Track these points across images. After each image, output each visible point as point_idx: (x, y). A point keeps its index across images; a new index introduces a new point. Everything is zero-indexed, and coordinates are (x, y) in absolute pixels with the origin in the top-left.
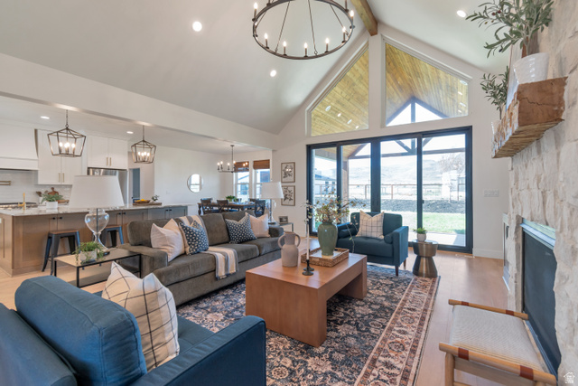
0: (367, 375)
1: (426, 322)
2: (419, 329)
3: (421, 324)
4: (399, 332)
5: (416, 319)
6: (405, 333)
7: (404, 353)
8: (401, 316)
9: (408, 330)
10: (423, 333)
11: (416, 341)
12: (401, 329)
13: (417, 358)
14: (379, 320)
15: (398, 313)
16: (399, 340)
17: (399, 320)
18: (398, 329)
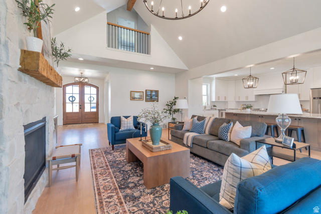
0: (106, 163)
1: (96, 192)
2: (99, 186)
3: (99, 189)
4: (107, 179)
5: (103, 191)
6: (104, 180)
7: (99, 172)
8: (113, 188)
9: (103, 182)
10: (95, 185)
11: (97, 179)
12: (107, 181)
13: (94, 174)
14: (121, 179)
15: (116, 189)
16: (104, 176)
17: (111, 184)
18: (108, 180)
